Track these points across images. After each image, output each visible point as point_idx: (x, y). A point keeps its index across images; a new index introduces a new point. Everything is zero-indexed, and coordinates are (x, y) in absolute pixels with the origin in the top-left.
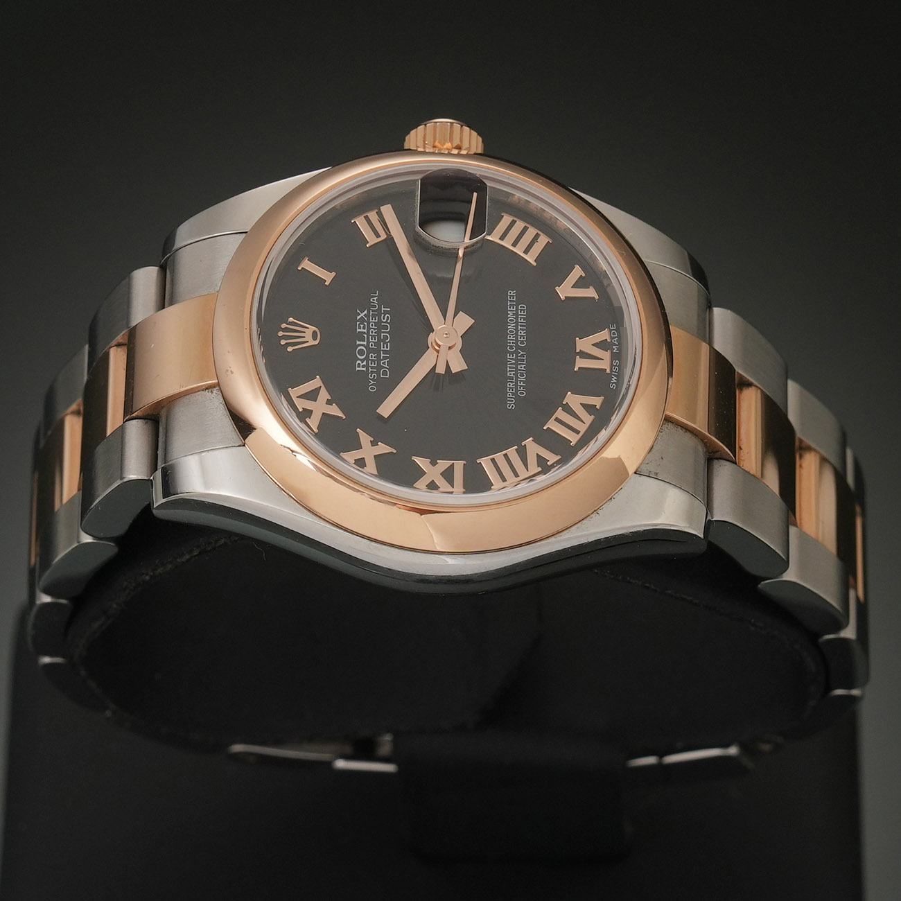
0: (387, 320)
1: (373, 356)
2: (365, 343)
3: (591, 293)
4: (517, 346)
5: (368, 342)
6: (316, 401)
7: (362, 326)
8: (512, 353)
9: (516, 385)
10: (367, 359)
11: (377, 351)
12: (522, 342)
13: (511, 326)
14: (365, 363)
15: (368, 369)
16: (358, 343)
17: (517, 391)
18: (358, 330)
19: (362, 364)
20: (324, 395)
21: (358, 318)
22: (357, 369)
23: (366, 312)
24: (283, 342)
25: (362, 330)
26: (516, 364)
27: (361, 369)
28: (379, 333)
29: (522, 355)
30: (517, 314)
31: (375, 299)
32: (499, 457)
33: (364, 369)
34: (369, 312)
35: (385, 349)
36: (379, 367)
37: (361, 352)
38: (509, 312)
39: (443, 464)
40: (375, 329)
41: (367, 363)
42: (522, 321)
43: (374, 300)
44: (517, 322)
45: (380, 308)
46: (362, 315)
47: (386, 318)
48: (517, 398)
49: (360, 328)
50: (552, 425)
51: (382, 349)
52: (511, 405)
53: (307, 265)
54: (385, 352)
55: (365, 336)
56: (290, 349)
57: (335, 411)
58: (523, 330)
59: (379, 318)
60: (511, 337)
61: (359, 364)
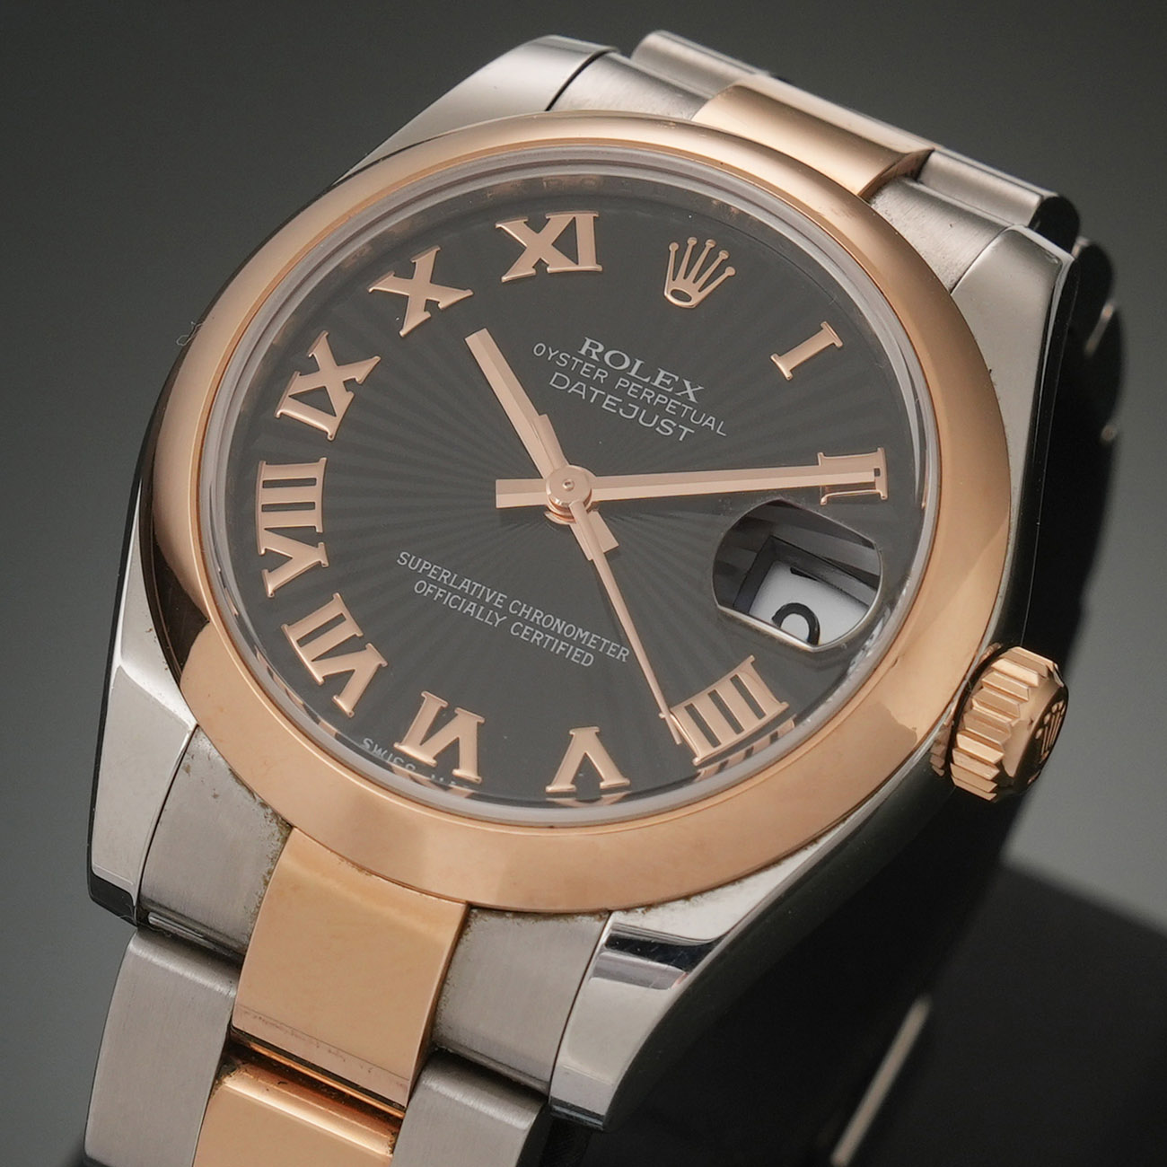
0: (662, 428)
1: (599, 373)
2: (633, 373)
3: (562, 783)
4: (515, 618)
5: (632, 379)
6: (553, 244)
7: (668, 382)
8: (506, 603)
9: (440, 584)
10: (601, 364)
11: (609, 386)
12: (518, 629)
13: (559, 625)
14: (594, 357)
15: (580, 356)
16: (639, 363)
17: (429, 581)
18: (662, 373)
19: (594, 351)
20: (558, 264)
21: (687, 383)
22: (588, 341)
23: (692, 399)
24: (692, 242)
25: (660, 378)
26: (481, 602)
27: (586, 346)
28: (643, 404)
29: (493, 619)
30: (577, 643)
31: (712, 425)
32: (313, 494)
33: (583, 352)
34: (690, 403)
35: (607, 401)
36: (576, 377)
37: (617, 360)
38: (587, 633)
39: (341, 400)
40: (652, 400)
41: (593, 362)
42: (561, 647)
43: (709, 422)
44: (561, 637)
45: (688, 424)
46: (690, 391)
47: (666, 427)
48: (415, 576)
49: (665, 376)
50: (336, 607)
51: (609, 396)
52: (404, 559)
53: (827, 338)
54: (601, 398)
55: (647, 380)
56: (674, 247)
57: (522, 269)
58: (543, 642)
59: (670, 416)
60: (538, 615)
61: (597, 347)
